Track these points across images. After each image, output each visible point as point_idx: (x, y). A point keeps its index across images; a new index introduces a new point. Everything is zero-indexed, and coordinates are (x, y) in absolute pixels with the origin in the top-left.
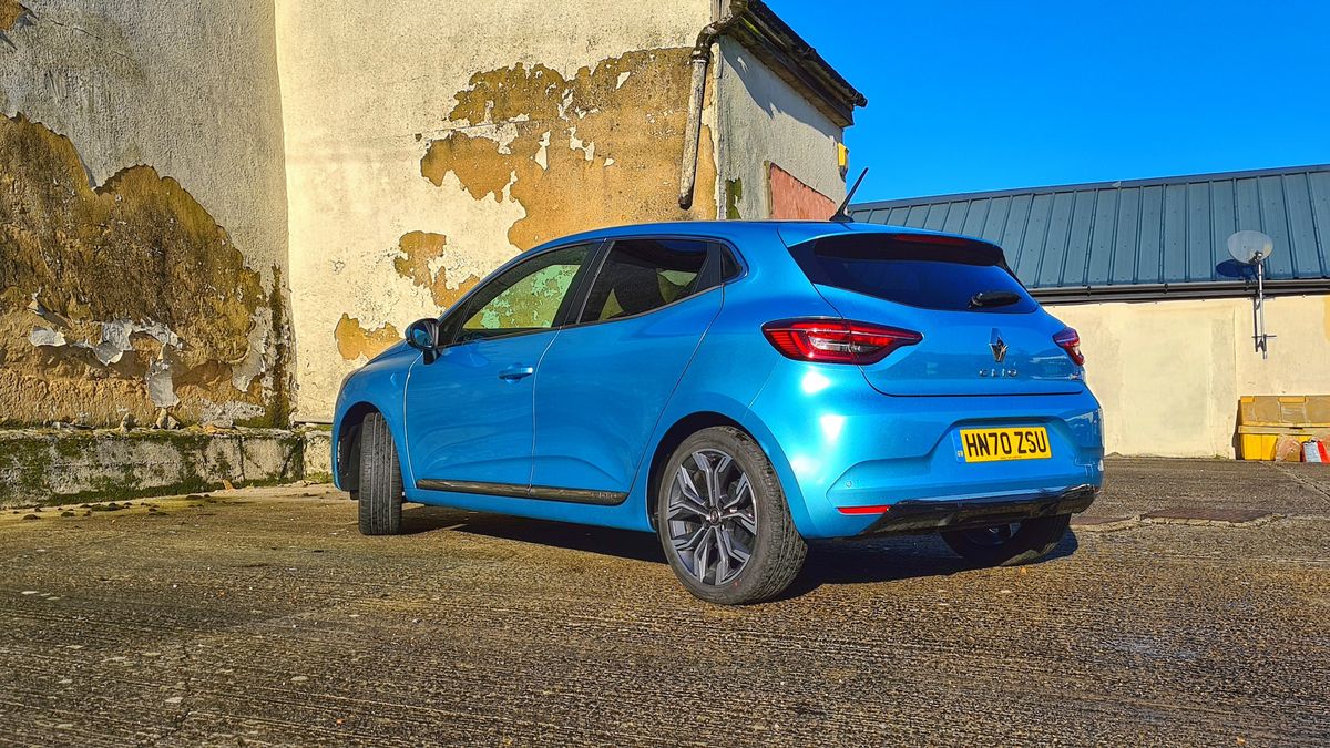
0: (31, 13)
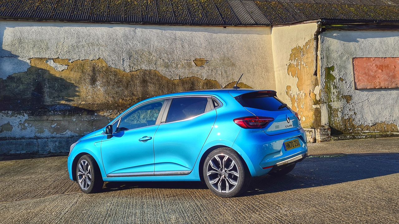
0: (208, 61)
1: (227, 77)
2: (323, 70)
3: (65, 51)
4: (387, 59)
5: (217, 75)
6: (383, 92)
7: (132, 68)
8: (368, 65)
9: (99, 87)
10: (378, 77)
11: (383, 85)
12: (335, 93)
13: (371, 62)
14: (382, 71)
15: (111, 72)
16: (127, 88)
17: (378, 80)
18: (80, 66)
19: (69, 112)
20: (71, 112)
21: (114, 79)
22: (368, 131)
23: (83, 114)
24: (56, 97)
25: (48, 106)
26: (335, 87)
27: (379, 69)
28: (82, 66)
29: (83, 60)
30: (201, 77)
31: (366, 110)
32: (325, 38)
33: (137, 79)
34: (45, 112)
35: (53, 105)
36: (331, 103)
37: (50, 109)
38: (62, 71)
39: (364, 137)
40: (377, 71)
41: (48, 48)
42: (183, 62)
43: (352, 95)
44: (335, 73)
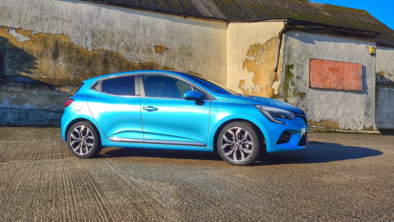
0: (168, 49)
1: (184, 66)
2: (284, 67)
3: (28, 22)
4: (338, 63)
5: (175, 63)
6: (331, 92)
7: (95, 47)
8: (322, 66)
9: (61, 63)
10: (329, 79)
11: (332, 86)
12: (292, 90)
13: (325, 64)
14: (333, 73)
15: (74, 49)
16: (88, 66)
17: (328, 81)
18: (43, 39)
19: (30, 84)
20: (32, 85)
21: (76, 57)
22: (316, 127)
23: (44, 88)
24: (17, 68)
25: (9, 76)
26: (293, 84)
27: (331, 71)
28: (45, 39)
29: (46, 33)
30: (160, 64)
31: (316, 107)
32: (288, 37)
33: (98, 59)
34: (5, 82)
35: (13, 76)
36: (288, 98)
37: (11, 80)
38: (24, 42)
39: (313, 131)
40: (329, 72)
41: (10, 17)
42: (145, 47)
43: (306, 93)
44: (293, 71)
